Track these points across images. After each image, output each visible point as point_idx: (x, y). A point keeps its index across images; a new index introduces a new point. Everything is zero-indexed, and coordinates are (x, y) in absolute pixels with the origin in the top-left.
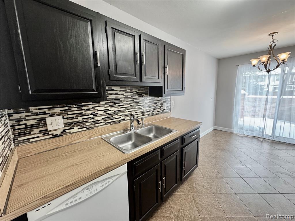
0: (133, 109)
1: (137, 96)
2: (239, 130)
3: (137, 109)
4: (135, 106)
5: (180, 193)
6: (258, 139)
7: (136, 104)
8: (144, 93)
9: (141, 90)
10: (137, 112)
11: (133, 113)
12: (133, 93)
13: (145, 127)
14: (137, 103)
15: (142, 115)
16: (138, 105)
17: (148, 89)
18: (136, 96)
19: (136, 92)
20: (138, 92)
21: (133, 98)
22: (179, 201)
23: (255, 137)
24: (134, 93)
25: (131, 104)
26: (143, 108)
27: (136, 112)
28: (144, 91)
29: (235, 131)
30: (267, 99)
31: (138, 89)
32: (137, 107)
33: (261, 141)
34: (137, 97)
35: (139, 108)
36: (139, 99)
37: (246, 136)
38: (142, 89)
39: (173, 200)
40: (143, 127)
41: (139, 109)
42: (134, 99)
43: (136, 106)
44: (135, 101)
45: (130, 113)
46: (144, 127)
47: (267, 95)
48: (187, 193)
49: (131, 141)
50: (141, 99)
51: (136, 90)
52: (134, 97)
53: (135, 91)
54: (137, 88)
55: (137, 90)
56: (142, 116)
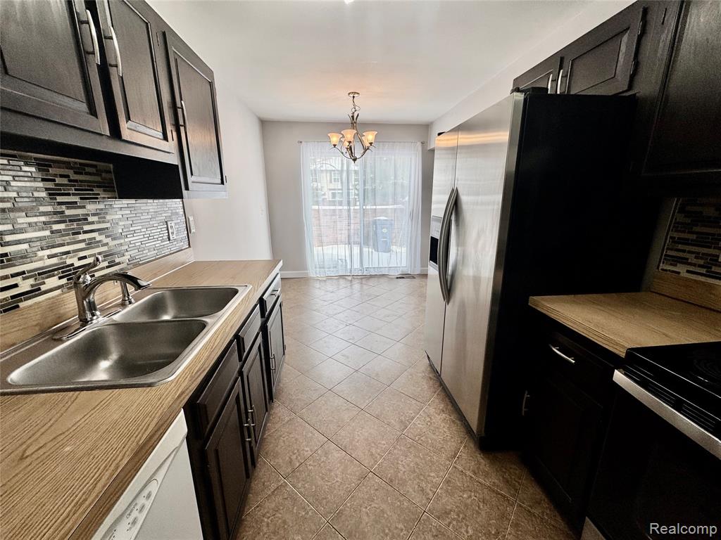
0: (69, 244)
1: (74, 194)
2: (318, 269)
3: (82, 245)
4: (74, 234)
5: (274, 430)
6: (346, 279)
7: (75, 225)
8: (98, 187)
9: (87, 174)
10: (85, 257)
11: (69, 262)
12: (54, 180)
13: (136, 301)
14: (79, 220)
15: (106, 264)
16: (86, 228)
17: (110, 172)
18: (68, 194)
19: (65, 181)
20: (76, 181)
21: (60, 204)
22: (283, 444)
23: (342, 277)
24: (58, 180)
25: (56, 227)
26: (105, 241)
27: (82, 254)
28: (97, 179)
29: (312, 273)
30: (349, 210)
31: (71, 168)
32: (81, 237)
33: (348, 280)
34: (76, 199)
35: (90, 239)
36: (84, 207)
37: (329, 278)
38: (88, 170)
39: (268, 451)
40: (130, 303)
41: (91, 244)
42: (64, 207)
43: (79, 233)
44: (68, 212)
45: (54, 261)
46: (133, 300)
47: (349, 204)
48: (287, 419)
49: (106, 358)
50: (91, 207)
51: (66, 172)
52: (60, 199)
53: (62, 176)
54: (69, 163)
55: (70, 173)
56: (108, 267)
